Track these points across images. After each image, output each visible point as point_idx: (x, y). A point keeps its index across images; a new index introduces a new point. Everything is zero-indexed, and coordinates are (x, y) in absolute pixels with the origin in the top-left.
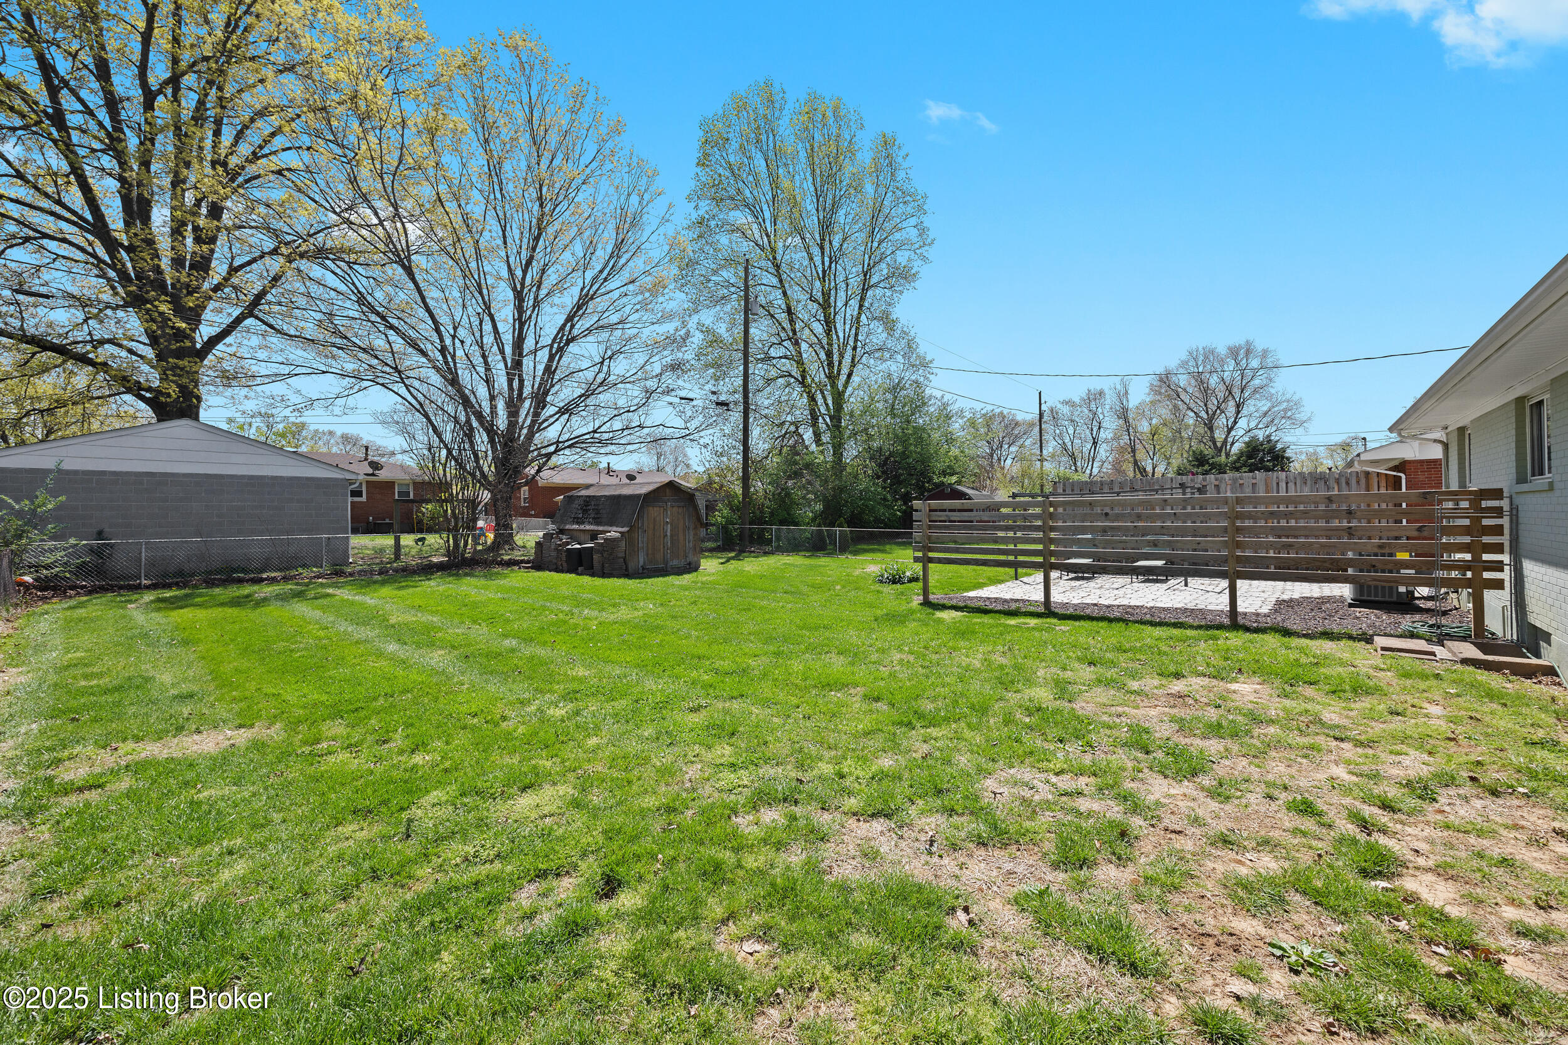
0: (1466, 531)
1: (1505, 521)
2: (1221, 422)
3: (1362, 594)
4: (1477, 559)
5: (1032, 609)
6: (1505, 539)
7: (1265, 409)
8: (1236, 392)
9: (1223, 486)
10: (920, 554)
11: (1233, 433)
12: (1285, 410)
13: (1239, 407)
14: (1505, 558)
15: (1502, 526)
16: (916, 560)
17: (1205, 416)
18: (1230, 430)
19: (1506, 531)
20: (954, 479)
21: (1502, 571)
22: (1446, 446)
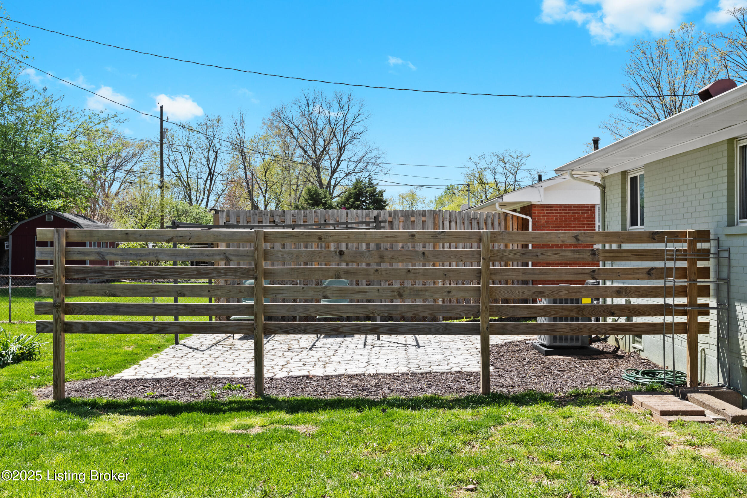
0: (682, 273)
1: (711, 264)
2: (325, 163)
3: (555, 341)
4: (692, 303)
5: (238, 396)
6: (710, 282)
7: (360, 154)
8: (340, 136)
9: (396, 223)
10: (49, 318)
11: (336, 175)
12: (376, 157)
13: (341, 149)
14: (712, 302)
15: (708, 268)
16: (41, 328)
17: (313, 156)
18: (334, 171)
19: (712, 274)
20: (58, 203)
21: (708, 314)
22: (603, 188)
